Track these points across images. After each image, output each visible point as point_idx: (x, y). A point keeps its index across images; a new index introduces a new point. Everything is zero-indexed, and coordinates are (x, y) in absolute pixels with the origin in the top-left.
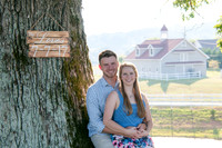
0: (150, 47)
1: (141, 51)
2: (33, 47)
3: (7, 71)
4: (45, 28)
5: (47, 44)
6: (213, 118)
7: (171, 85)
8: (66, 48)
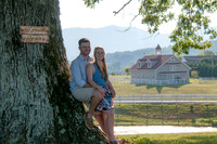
0: (148, 61)
1: (142, 64)
2: (24, 36)
3: (7, 52)
4: (32, 25)
5: (33, 34)
6: (192, 111)
7: (164, 88)
8: (46, 37)
